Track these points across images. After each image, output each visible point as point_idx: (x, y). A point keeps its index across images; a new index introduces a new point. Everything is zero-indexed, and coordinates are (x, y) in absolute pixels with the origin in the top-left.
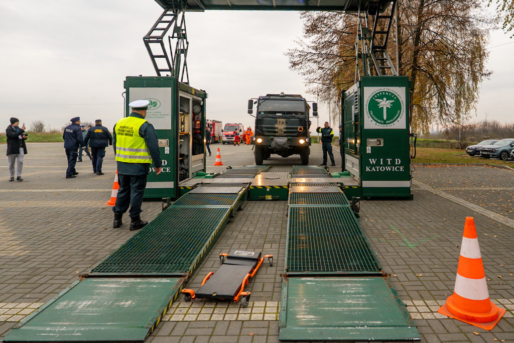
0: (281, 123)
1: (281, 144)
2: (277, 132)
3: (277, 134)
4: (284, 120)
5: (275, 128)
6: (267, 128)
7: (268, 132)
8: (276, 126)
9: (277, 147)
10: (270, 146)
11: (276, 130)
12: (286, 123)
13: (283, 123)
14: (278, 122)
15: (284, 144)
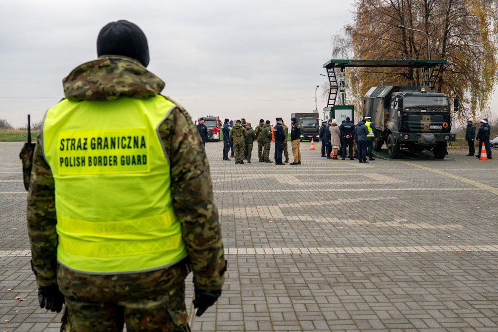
0: (426, 119)
1: (429, 140)
2: (423, 128)
3: (422, 130)
4: (429, 117)
5: (420, 124)
6: (412, 124)
7: (414, 128)
8: (422, 122)
9: (425, 143)
10: (417, 142)
11: (422, 126)
12: (431, 119)
13: (428, 119)
14: (423, 119)
15: (432, 140)
